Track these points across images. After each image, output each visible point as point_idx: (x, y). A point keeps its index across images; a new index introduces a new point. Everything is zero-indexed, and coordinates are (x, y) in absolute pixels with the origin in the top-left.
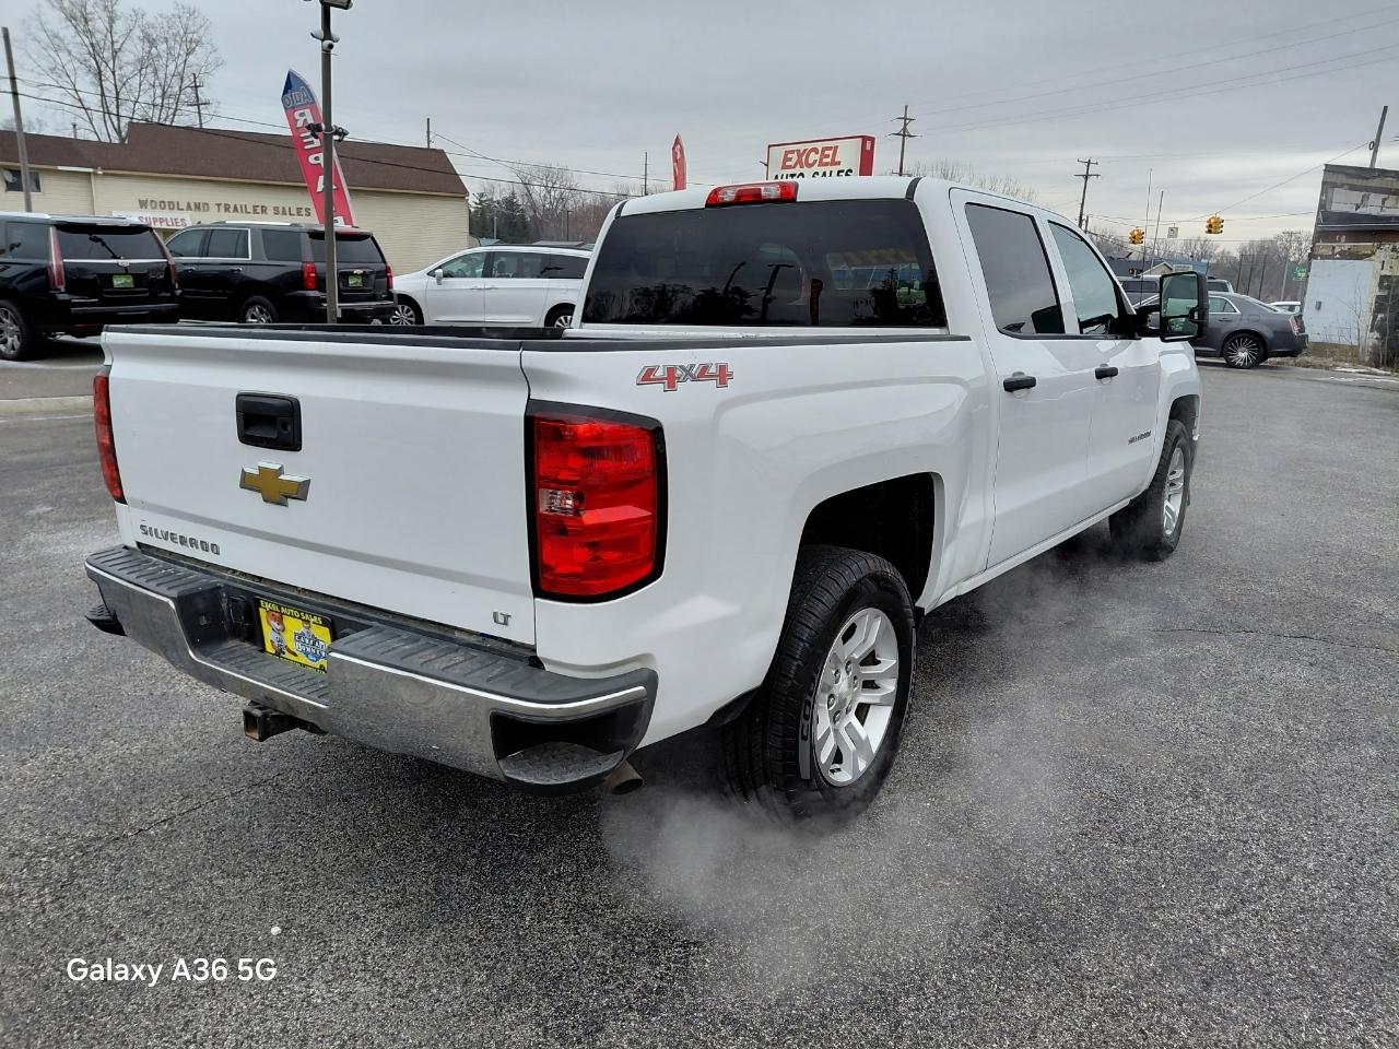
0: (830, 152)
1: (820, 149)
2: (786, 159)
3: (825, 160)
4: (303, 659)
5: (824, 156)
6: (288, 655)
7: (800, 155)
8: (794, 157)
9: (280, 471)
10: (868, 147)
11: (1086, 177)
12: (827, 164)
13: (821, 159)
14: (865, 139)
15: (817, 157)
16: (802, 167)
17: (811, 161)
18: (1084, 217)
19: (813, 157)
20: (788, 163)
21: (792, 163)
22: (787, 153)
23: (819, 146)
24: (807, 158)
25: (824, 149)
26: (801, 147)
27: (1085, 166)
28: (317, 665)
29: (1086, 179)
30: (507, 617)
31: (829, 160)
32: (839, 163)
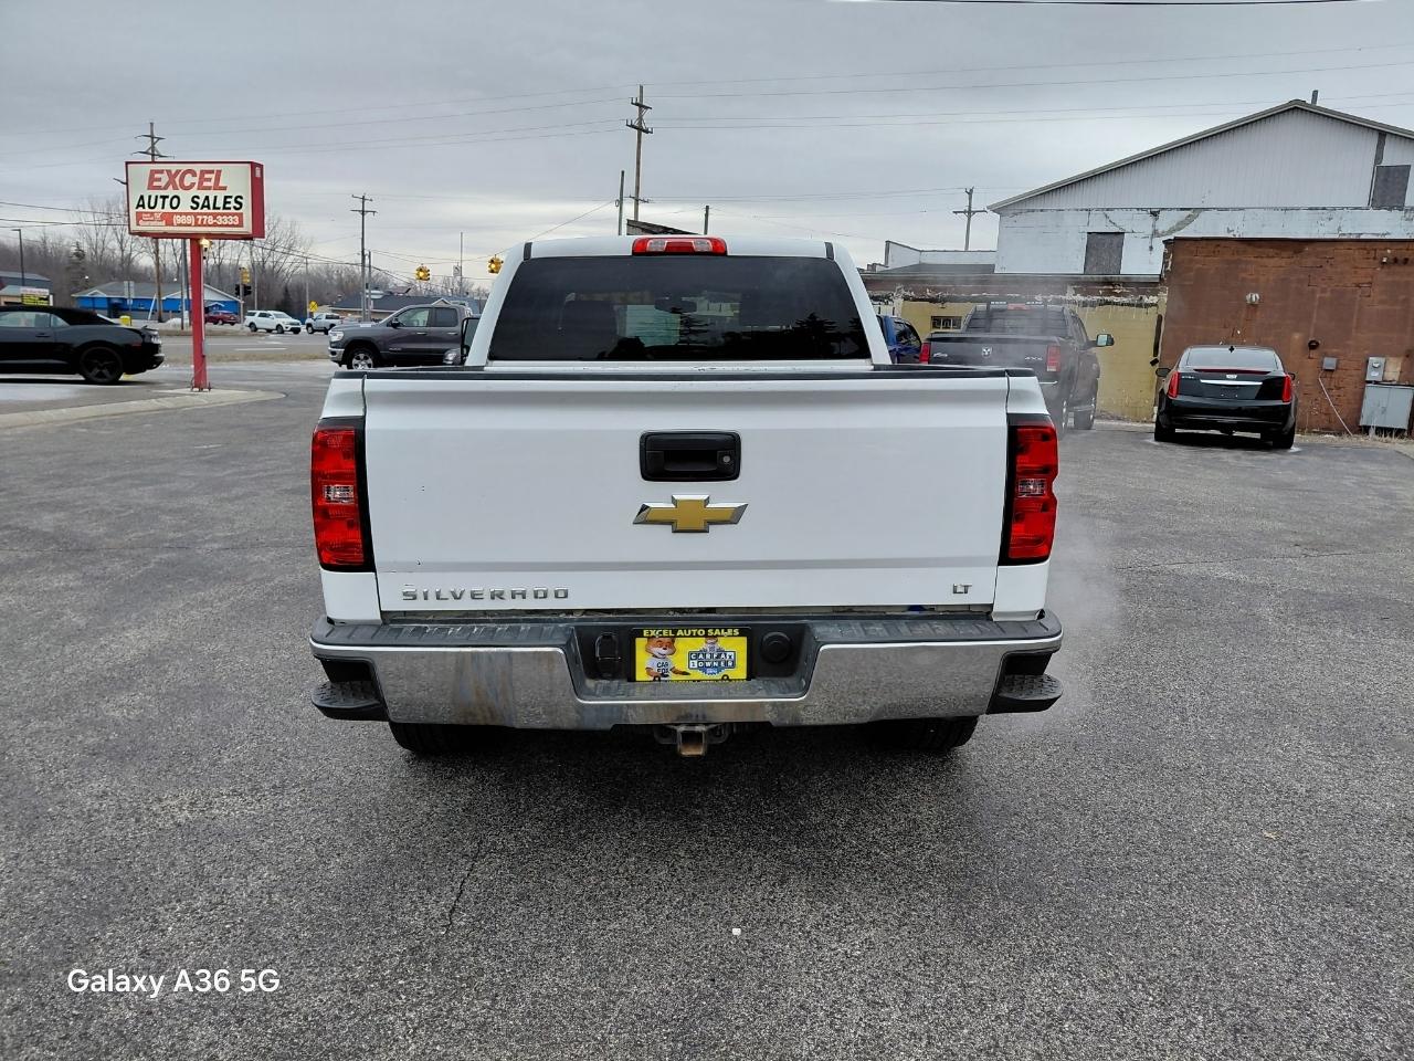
0: (213, 176)
1: (198, 173)
2: (152, 179)
3: (205, 184)
4: (698, 675)
5: (202, 179)
6: (673, 677)
7: (172, 176)
8: (165, 178)
9: (707, 501)
10: (258, 174)
11: (363, 212)
12: (209, 188)
13: (200, 183)
14: (253, 165)
15: (196, 180)
16: (175, 188)
17: (187, 183)
18: (366, 252)
19: (188, 180)
20: (155, 184)
21: (163, 184)
22: (153, 172)
23: (197, 168)
24: (182, 180)
25: (203, 172)
26: (173, 168)
27: (360, 202)
28: (718, 676)
29: (363, 214)
30: (966, 587)
31: (211, 184)
32: (225, 188)
